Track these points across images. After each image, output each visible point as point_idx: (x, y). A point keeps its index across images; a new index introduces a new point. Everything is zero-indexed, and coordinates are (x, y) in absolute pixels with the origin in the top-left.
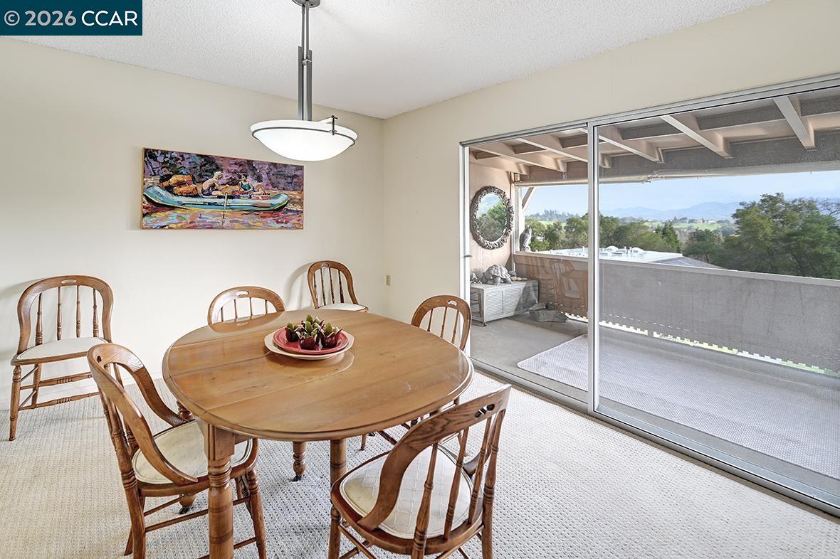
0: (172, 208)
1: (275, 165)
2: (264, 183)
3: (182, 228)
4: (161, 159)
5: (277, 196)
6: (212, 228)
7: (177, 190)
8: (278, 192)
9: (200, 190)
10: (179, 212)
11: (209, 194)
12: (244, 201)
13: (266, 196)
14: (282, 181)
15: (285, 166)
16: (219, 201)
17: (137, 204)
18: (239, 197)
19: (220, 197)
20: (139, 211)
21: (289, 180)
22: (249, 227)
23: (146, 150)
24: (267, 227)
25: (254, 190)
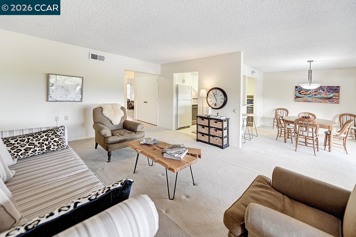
0: (301, 97)
1: (329, 87)
2: (325, 91)
3: (303, 101)
4: (298, 88)
5: (330, 95)
6: (310, 102)
7: (302, 94)
8: (330, 94)
9: (307, 94)
10: (302, 98)
11: (309, 94)
12: (319, 96)
13: (326, 95)
14: (332, 91)
15: (333, 87)
16: (312, 96)
17: (294, 97)
18: (317, 95)
19: (312, 95)
20: (294, 98)
21: (334, 90)
22: (320, 102)
23: (296, 86)
24: (326, 102)
25: (322, 93)
